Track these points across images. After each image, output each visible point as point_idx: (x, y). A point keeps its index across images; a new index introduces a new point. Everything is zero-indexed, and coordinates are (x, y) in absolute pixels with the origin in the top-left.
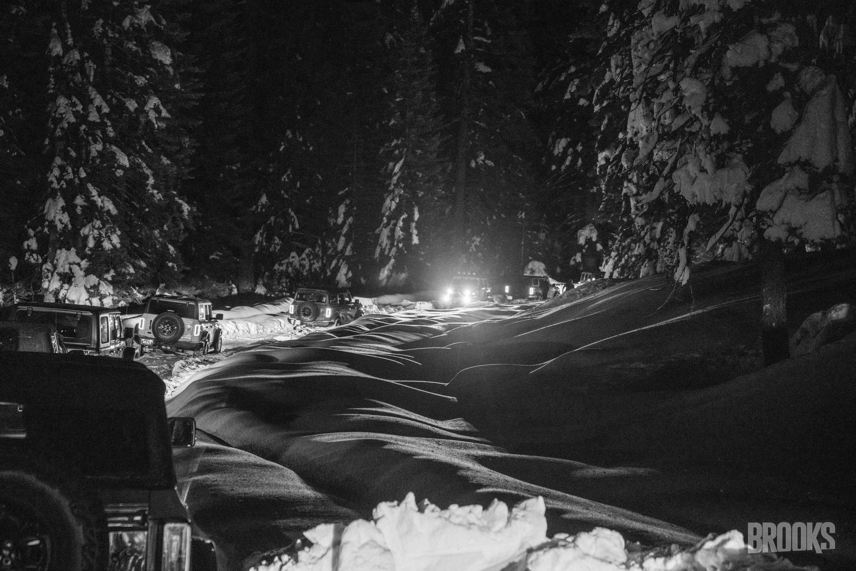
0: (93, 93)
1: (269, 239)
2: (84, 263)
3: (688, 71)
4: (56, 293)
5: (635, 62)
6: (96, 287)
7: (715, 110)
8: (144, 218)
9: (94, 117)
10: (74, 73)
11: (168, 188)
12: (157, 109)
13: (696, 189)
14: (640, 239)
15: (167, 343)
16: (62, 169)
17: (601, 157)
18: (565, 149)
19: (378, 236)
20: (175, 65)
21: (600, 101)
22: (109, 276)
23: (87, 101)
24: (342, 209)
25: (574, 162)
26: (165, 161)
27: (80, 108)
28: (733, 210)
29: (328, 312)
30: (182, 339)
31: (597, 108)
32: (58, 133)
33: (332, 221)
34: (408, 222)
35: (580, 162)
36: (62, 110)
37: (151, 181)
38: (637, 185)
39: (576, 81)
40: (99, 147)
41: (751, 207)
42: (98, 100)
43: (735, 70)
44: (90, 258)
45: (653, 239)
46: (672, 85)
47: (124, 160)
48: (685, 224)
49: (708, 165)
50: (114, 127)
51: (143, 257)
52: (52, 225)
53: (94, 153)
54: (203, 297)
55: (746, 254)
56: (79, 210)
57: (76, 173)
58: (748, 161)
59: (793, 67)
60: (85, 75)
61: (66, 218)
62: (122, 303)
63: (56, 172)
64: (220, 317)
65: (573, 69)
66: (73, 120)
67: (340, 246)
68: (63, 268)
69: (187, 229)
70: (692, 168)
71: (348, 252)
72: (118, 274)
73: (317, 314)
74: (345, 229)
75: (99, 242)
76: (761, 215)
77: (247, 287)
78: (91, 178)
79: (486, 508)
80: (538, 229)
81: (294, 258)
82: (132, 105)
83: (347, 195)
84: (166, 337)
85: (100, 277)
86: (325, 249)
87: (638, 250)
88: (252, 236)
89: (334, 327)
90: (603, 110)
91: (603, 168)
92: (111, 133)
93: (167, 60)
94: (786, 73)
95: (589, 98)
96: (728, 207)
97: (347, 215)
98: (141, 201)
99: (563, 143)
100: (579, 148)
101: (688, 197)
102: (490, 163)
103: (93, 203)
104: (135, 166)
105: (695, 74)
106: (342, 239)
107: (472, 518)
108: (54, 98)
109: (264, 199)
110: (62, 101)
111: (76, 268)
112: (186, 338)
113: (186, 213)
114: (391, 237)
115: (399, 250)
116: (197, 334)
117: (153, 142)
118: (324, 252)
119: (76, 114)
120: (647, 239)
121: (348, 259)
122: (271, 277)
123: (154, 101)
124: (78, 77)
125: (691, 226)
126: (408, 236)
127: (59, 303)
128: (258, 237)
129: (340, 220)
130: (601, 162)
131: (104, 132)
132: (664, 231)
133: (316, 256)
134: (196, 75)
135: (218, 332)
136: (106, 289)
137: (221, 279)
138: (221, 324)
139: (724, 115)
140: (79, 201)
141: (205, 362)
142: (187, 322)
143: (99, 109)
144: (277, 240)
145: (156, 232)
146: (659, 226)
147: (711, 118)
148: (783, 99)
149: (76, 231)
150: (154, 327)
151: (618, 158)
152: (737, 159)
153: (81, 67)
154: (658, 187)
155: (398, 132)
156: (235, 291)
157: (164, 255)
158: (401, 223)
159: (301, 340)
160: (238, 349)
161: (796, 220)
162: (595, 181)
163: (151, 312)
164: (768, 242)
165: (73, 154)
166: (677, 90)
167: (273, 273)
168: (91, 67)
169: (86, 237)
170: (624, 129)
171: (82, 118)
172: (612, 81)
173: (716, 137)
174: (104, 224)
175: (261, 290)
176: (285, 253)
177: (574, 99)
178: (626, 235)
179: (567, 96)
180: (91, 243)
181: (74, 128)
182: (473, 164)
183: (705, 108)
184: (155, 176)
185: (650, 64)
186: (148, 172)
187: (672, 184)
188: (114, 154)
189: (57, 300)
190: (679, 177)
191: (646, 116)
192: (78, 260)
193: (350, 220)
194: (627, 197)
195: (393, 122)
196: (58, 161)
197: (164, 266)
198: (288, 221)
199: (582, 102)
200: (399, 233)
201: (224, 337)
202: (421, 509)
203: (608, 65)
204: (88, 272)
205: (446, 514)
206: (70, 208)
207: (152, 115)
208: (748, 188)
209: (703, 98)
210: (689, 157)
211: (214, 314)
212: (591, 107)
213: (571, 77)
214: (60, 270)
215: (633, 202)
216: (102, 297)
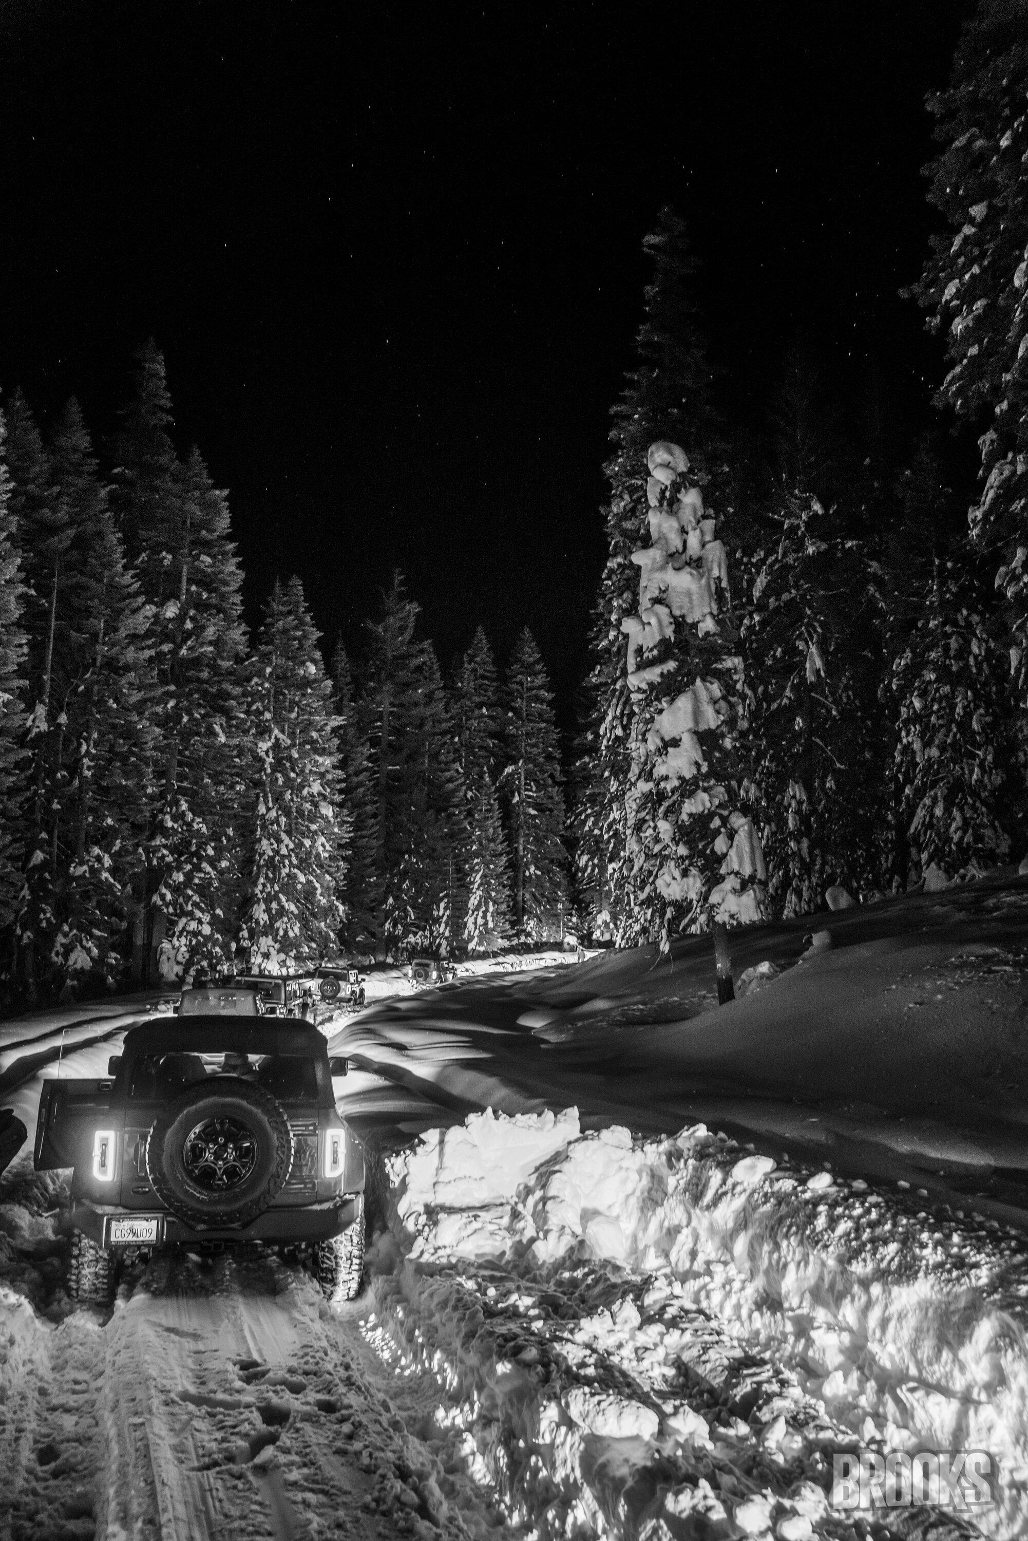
0: (284, 836)
1: (395, 926)
2: (277, 946)
3: (661, 816)
4: (260, 966)
5: (628, 810)
6: (284, 961)
7: (680, 840)
8: (314, 915)
9: (284, 851)
10: (272, 824)
11: (329, 896)
12: (323, 845)
13: (670, 891)
14: (637, 921)
15: (329, 998)
16: (264, 885)
17: (610, 867)
18: (587, 862)
19: (466, 923)
20: (336, 816)
21: (608, 832)
22: (292, 954)
23: (279, 841)
24: (442, 905)
25: (593, 870)
26: (328, 877)
27: (275, 846)
28: (695, 902)
29: (434, 975)
30: (339, 995)
31: (606, 836)
32: (262, 862)
33: (435, 913)
34: (485, 913)
35: (597, 870)
36: (264, 848)
37: (319, 891)
38: (634, 886)
39: (592, 819)
40: (287, 870)
41: (706, 899)
42: (287, 840)
43: (690, 815)
44: (280, 942)
45: (646, 920)
46: (652, 824)
47: (302, 878)
48: (665, 913)
49: (677, 874)
50: (297, 857)
51: (313, 940)
52: (257, 922)
53: (283, 874)
54: (352, 967)
55: (705, 928)
56: (274, 912)
57: (272, 887)
58: (702, 871)
59: (725, 813)
60: (279, 825)
61: (266, 917)
62: (301, 972)
63: (260, 887)
64: (363, 980)
65: (589, 811)
66: (271, 854)
67: (441, 930)
68: (264, 949)
69: (341, 921)
70: (667, 878)
71: (447, 934)
72: (298, 952)
73: (427, 976)
74: (445, 918)
75: (286, 931)
76: (713, 907)
77: (381, 958)
78: (281, 891)
79: (539, 1115)
80: (571, 915)
81: (411, 939)
82: (307, 843)
83: (446, 896)
84: (328, 994)
85: (287, 954)
86: (431, 932)
87: (637, 928)
88: (383, 925)
89: (438, 985)
90: (610, 837)
91: (612, 875)
92: (295, 861)
93: (330, 814)
94: (722, 817)
95: (601, 829)
96: (692, 901)
97: (446, 909)
98: (312, 904)
99: (585, 858)
100: (596, 861)
101: (666, 896)
102: (539, 873)
103: (283, 907)
104: (309, 882)
105: (665, 817)
106: (443, 925)
107: (531, 1123)
108: (260, 840)
109: (391, 900)
110: (265, 842)
111: (271, 949)
112: (342, 994)
113: (341, 913)
114: (475, 923)
115: (481, 932)
116: (349, 993)
117: (321, 866)
118: (431, 934)
119: (273, 850)
120: (642, 920)
121: (446, 938)
122: (396, 951)
123: (322, 839)
124: (275, 826)
125: (668, 915)
126: (486, 923)
127: (261, 974)
128: (387, 926)
129: (441, 913)
130: (610, 871)
131: (290, 861)
132: (652, 916)
133: (426, 937)
134: (347, 822)
135: (362, 990)
136: (291, 962)
137: (364, 954)
138: (363, 985)
139: (685, 843)
140: (274, 905)
141: (354, 1011)
142: (342, 984)
143: (287, 846)
144: (400, 927)
145: (323, 924)
146: (649, 912)
147: (677, 845)
148: (720, 833)
149: (272, 925)
150: (321, 987)
151: (621, 868)
152: (694, 871)
153: (276, 821)
154: (648, 889)
155: (477, 854)
156: (373, 962)
157: (327, 938)
158: (481, 914)
159: (417, 995)
160: (377, 1002)
161: (734, 909)
162: (607, 883)
163: (319, 977)
164: (717, 924)
165: (271, 875)
166: (655, 828)
167: (397, 948)
168: (283, 820)
169: (278, 929)
170: (624, 849)
171: (277, 852)
172: (615, 819)
173: (681, 857)
174: (289, 919)
175: (390, 960)
176: (405, 934)
177: (591, 831)
178: (630, 917)
179: (587, 828)
180: (281, 933)
181: (272, 858)
182: (527, 874)
183: (673, 839)
184: (322, 886)
185: (638, 812)
186: (317, 885)
187: (656, 888)
188: (295, 875)
189: (260, 971)
190: (659, 882)
191: (637, 842)
192: (272, 943)
193: (448, 912)
194: (628, 894)
195: (474, 847)
196: (262, 880)
197: (326, 946)
198: (407, 914)
199: (597, 832)
200: (480, 921)
201: (366, 994)
202: (497, 1118)
203: (612, 809)
204: (279, 951)
205: (513, 1120)
206: (268, 910)
207: (321, 849)
208: (704, 890)
209: (671, 832)
210: (665, 870)
211: (361, 977)
212: (602, 835)
213: (588, 816)
214: (262, 950)
215: (632, 897)
216: (288, 968)
